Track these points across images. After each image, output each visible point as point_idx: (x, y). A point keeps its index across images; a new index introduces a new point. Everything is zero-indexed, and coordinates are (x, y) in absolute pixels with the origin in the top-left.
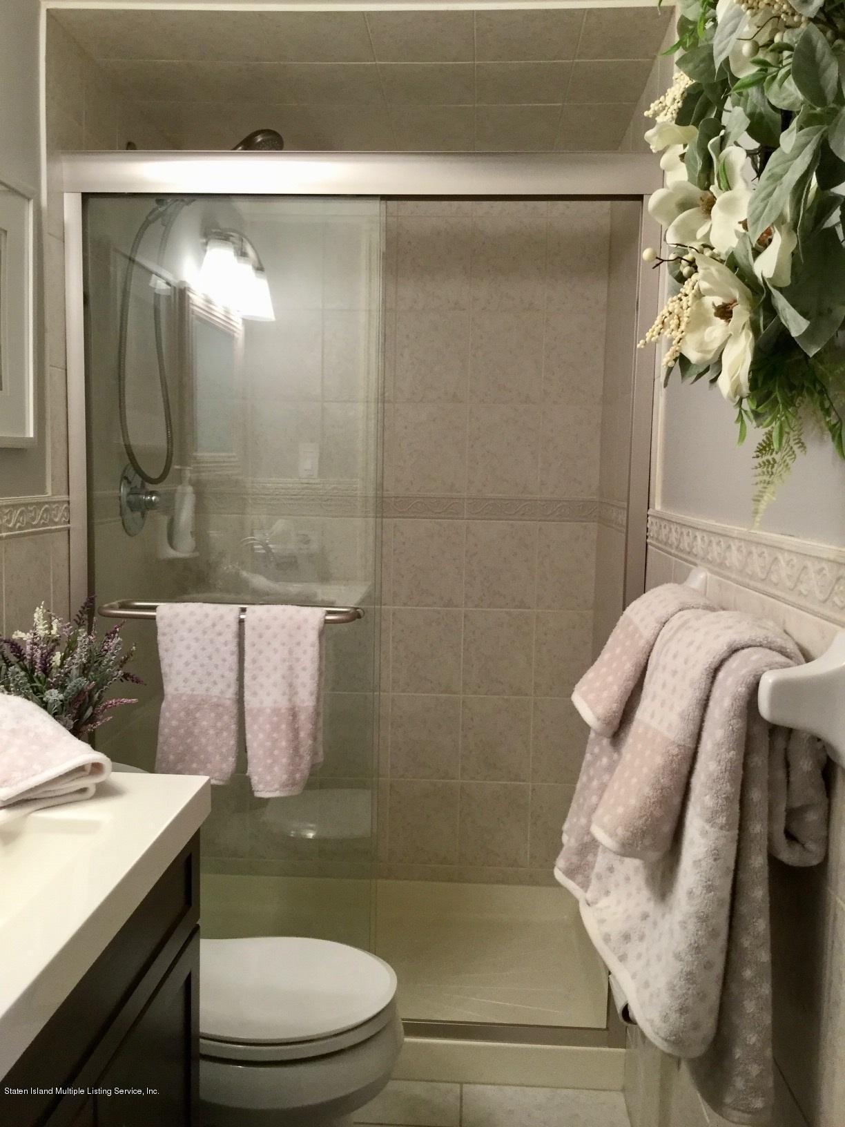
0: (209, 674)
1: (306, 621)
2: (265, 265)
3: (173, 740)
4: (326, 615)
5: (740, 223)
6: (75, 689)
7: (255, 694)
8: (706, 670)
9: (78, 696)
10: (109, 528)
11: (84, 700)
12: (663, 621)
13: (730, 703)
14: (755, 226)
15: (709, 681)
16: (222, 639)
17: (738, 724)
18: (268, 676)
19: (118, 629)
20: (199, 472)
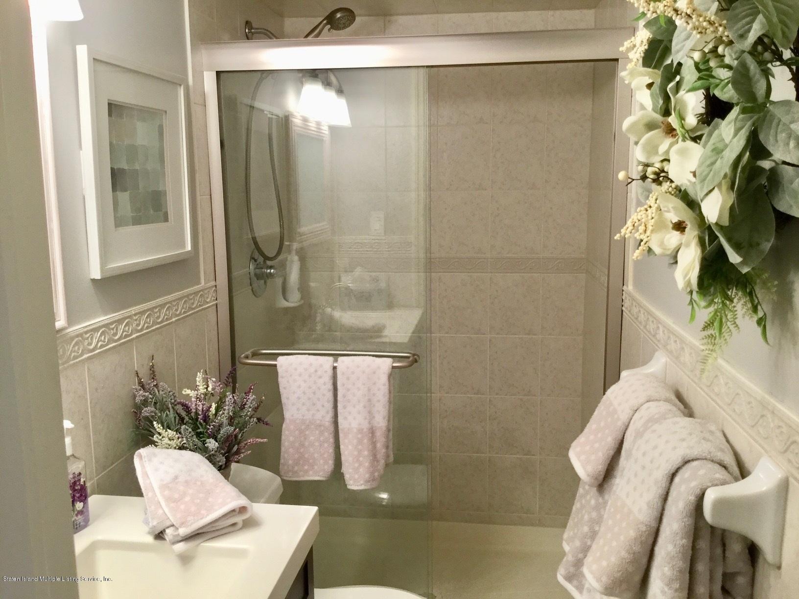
0: (314, 404)
1: (379, 368)
2: (344, 88)
3: (291, 450)
4: (393, 363)
5: (691, 172)
6: (226, 434)
7: (346, 418)
8: (666, 474)
9: (228, 438)
10: (243, 296)
11: (232, 441)
12: (635, 409)
13: (683, 507)
14: (702, 183)
15: (668, 484)
16: (321, 381)
17: (689, 521)
18: (354, 406)
19: (252, 387)
20: (302, 242)
